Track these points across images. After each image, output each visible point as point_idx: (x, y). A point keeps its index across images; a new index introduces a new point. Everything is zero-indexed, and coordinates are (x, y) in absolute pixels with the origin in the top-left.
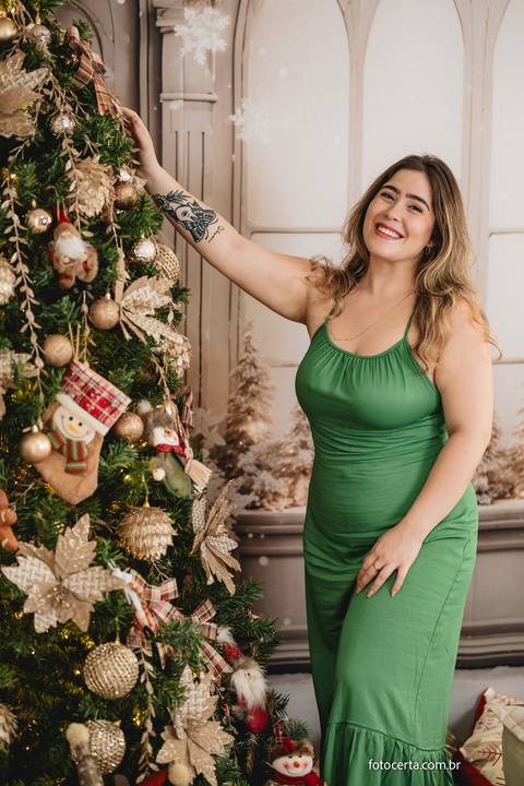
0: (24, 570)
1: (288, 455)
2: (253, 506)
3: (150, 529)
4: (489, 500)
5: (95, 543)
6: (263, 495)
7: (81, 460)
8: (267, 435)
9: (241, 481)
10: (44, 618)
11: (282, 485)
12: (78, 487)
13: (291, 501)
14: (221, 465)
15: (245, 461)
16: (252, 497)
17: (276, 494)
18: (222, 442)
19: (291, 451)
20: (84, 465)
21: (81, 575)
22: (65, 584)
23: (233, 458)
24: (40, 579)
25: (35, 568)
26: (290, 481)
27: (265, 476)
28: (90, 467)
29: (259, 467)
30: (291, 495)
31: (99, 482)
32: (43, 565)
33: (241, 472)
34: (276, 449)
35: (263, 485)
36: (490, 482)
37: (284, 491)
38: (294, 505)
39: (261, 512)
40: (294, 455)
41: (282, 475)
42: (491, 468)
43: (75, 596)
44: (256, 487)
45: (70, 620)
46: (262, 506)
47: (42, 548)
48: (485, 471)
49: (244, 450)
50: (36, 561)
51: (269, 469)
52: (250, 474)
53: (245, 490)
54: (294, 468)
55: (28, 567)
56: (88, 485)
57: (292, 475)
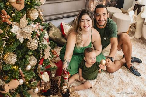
0: (14, 29)
5: (27, 20)
7: (20, 1)
10: (21, 39)
12: (20, 7)
20: (21, 2)
21: (26, 27)
22: (23, 30)
24: (18, 30)
25: (16, 28)
28: (23, 2)
31: (25, 5)
32: (18, 27)
43: (26, 32)
45: (27, 38)
47: (16, 22)
50: (16, 26)
55: (15, 28)
56: (23, 6)
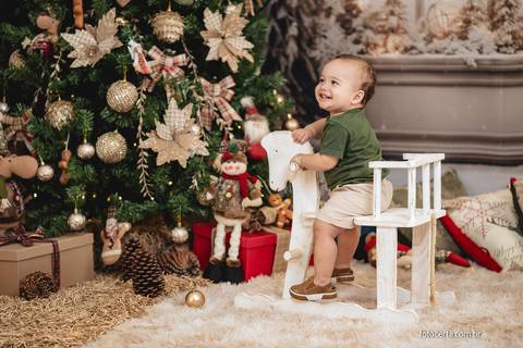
1: (382, 20)
2: (362, 52)
3: (168, 21)
4: (512, 51)
6: (367, 45)
8: (370, 6)
9: (354, 36)
11: (379, 39)
13: (384, 49)
14: (342, 26)
15: (356, 23)
16: (361, 47)
17: (376, 45)
18: (343, 11)
19: (384, 17)
23: (349, 21)
26: (384, 36)
27: (369, 33)
29: (366, 27)
30: (385, 45)
33: (354, 30)
34: (375, 16)
35: (367, 38)
36: (514, 38)
37: (381, 43)
38: (387, 52)
39: (366, 56)
40: (386, 20)
41: (380, 32)
42: (514, 28)
44: (364, 40)
46: (367, 52)
48: (510, 30)
49: (356, 16)
51: (371, 28)
52: (360, 32)
53: (357, 42)
54: (386, 28)
57: (385, 32)
